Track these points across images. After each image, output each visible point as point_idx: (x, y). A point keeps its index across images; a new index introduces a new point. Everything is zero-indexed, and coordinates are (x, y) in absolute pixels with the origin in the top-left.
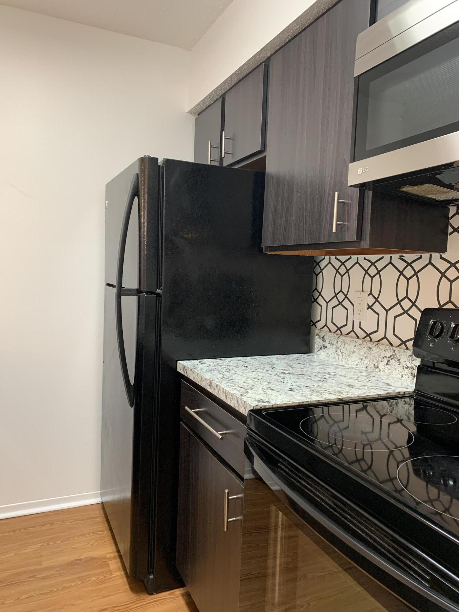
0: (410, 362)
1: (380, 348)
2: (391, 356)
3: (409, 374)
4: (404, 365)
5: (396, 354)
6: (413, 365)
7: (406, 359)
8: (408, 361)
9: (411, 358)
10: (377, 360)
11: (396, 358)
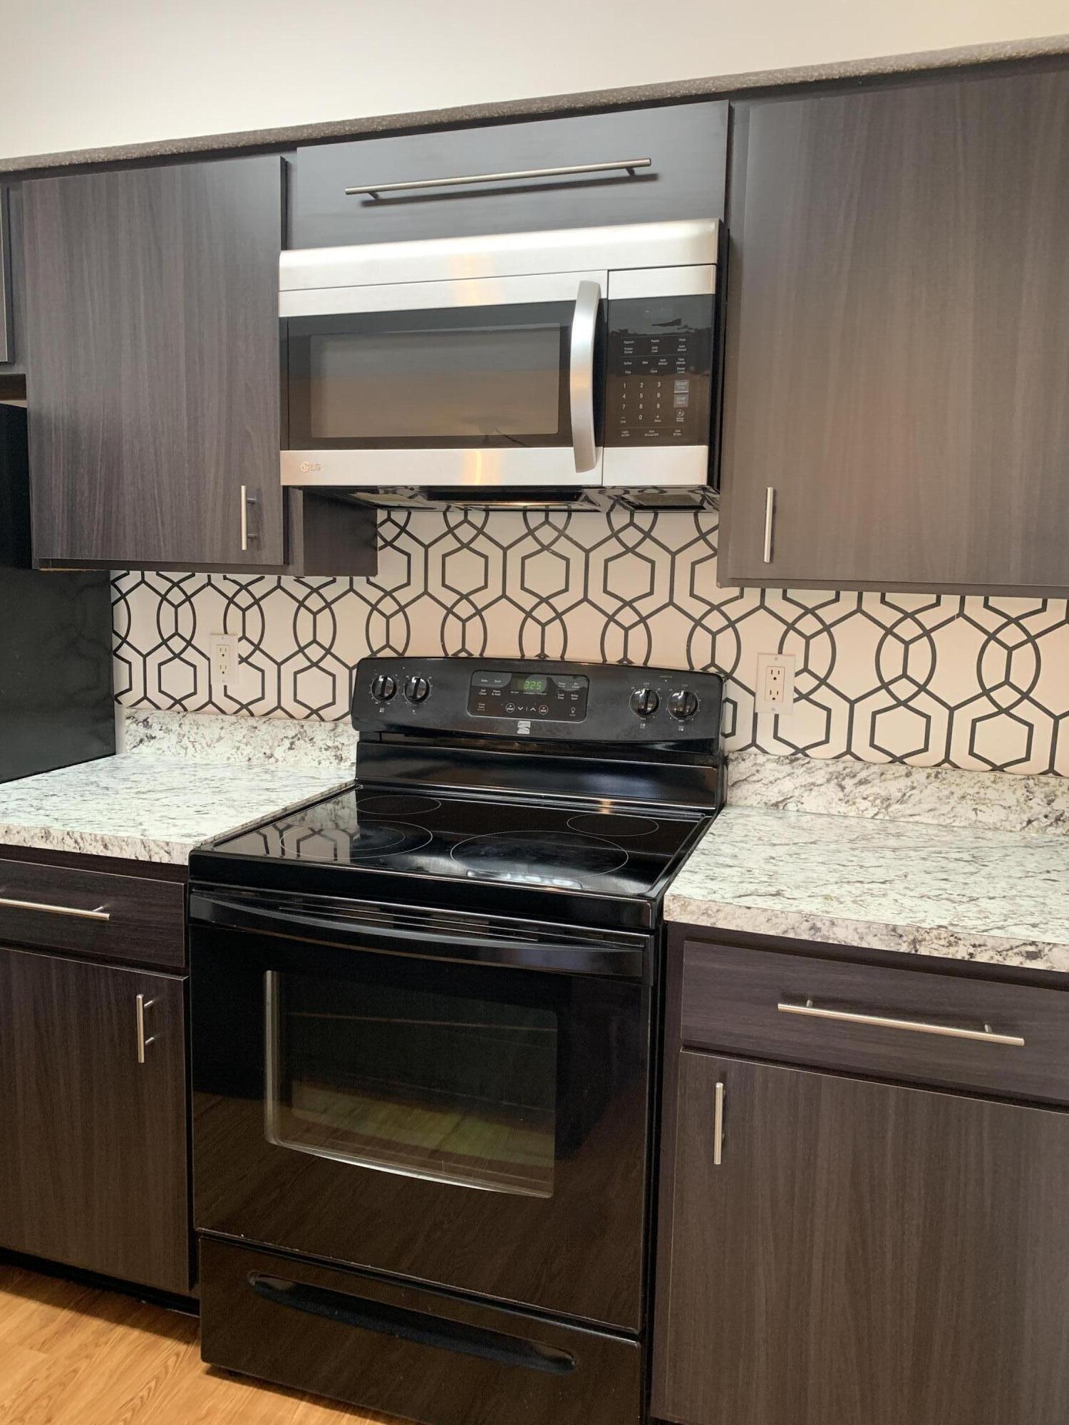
0: (332, 739)
1: (273, 725)
2: (296, 735)
3: (331, 758)
4: (322, 746)
5: (305, 731)
6: (336, 744)
7: (324, 736)
8: (328, 738)
9: (333, 733)
10: (270, 744)
11: (306, 736)
